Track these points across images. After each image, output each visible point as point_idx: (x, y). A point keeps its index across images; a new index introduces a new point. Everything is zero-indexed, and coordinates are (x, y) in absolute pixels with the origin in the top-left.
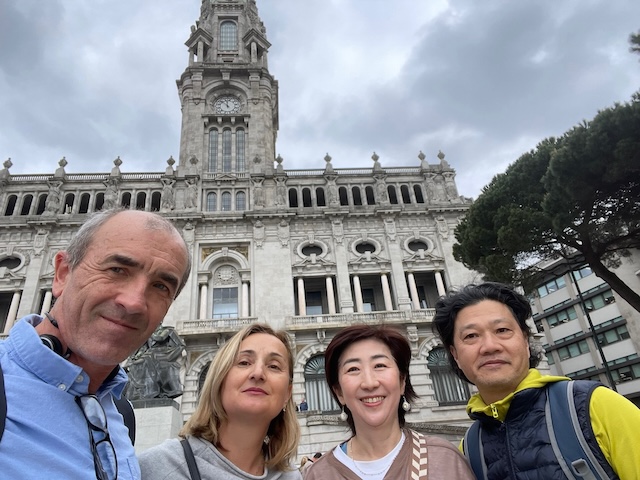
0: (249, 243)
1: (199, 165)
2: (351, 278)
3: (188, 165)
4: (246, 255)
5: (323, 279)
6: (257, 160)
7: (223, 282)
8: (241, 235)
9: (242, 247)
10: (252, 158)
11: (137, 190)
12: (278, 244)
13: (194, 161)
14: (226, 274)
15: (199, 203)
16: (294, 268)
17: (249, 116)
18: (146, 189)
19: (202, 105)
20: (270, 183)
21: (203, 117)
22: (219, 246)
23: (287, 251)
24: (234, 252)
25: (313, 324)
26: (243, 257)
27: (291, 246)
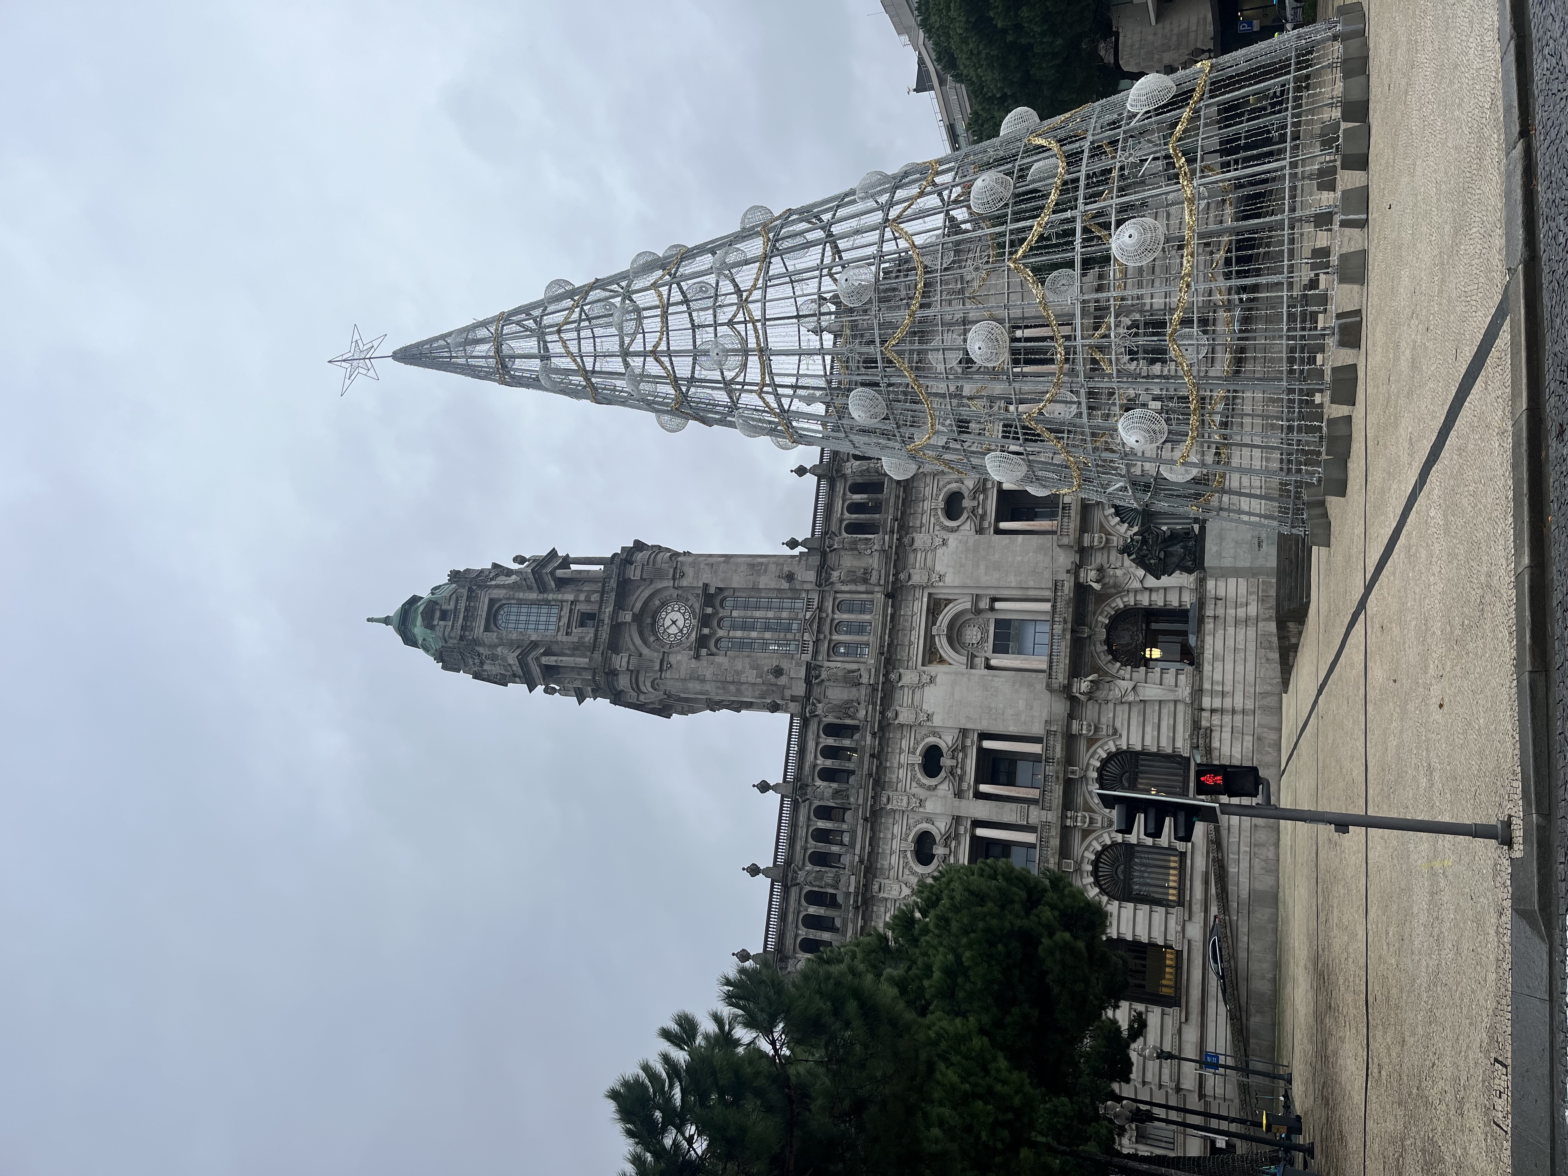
0: (930, 595)
1: (785, 664)
3: (783, 681)
4: (948, 601)
6: (790, 577)
7: (983, 640)
8: (917, 605)
9: (935, 607)
10: (785, 585)
11: (816, 757)
12: (939, 552)
13: (778, 672)
14: (972, 635)
15: (854, 666)
16: (980, 531)
17: (706, 586)
18: (817, 744)
19: (673, 659)
20: (832, 559)
21: (697, 657)
22: (930, 639)
23: (953, 539)
24: (941, 618)
25: (1073, 507)
26: (951, 605)
27: (945, 535)
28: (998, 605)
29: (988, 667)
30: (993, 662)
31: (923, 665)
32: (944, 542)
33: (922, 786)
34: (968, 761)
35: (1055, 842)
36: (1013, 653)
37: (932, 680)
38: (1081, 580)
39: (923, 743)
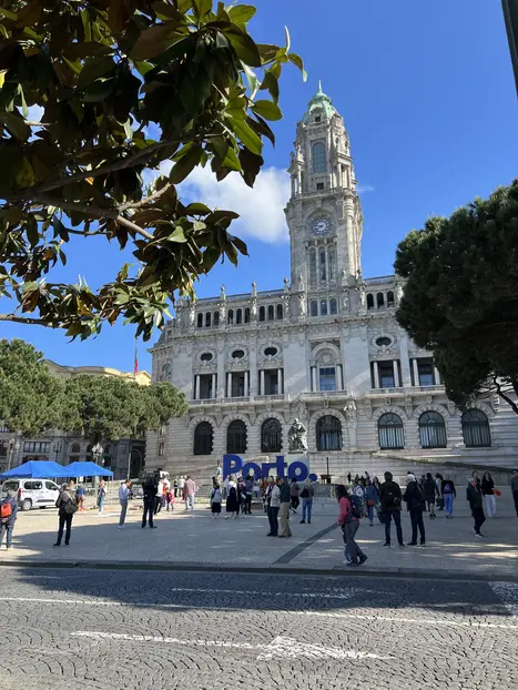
0: (340, 339)
2: (411, 361)
4: (339, 346)
5: (391, 362)
7: (325, 364)
8: (335, 333)
9: (336, 342)
11: (268, 304)
12: (359, 339)
14: (326, 359)
17: (336, 237)
18: (273, 303)
19: (303, 231)
21: (304, 242)
23: (366, 344)
24: (331, 344)
25: (383, 395)
26: (337, 348)
27: (368, 340)
28: (339, 367)
29: (312, 368)
30: (314, 369)
31: (309, 341)
32: (364, 340)
33: (260, 349)
34: (272, 365)
35: (242, 404)
36: (320, 377)
37: (302, 345)
38: (347, 402)
39: (276, 346)
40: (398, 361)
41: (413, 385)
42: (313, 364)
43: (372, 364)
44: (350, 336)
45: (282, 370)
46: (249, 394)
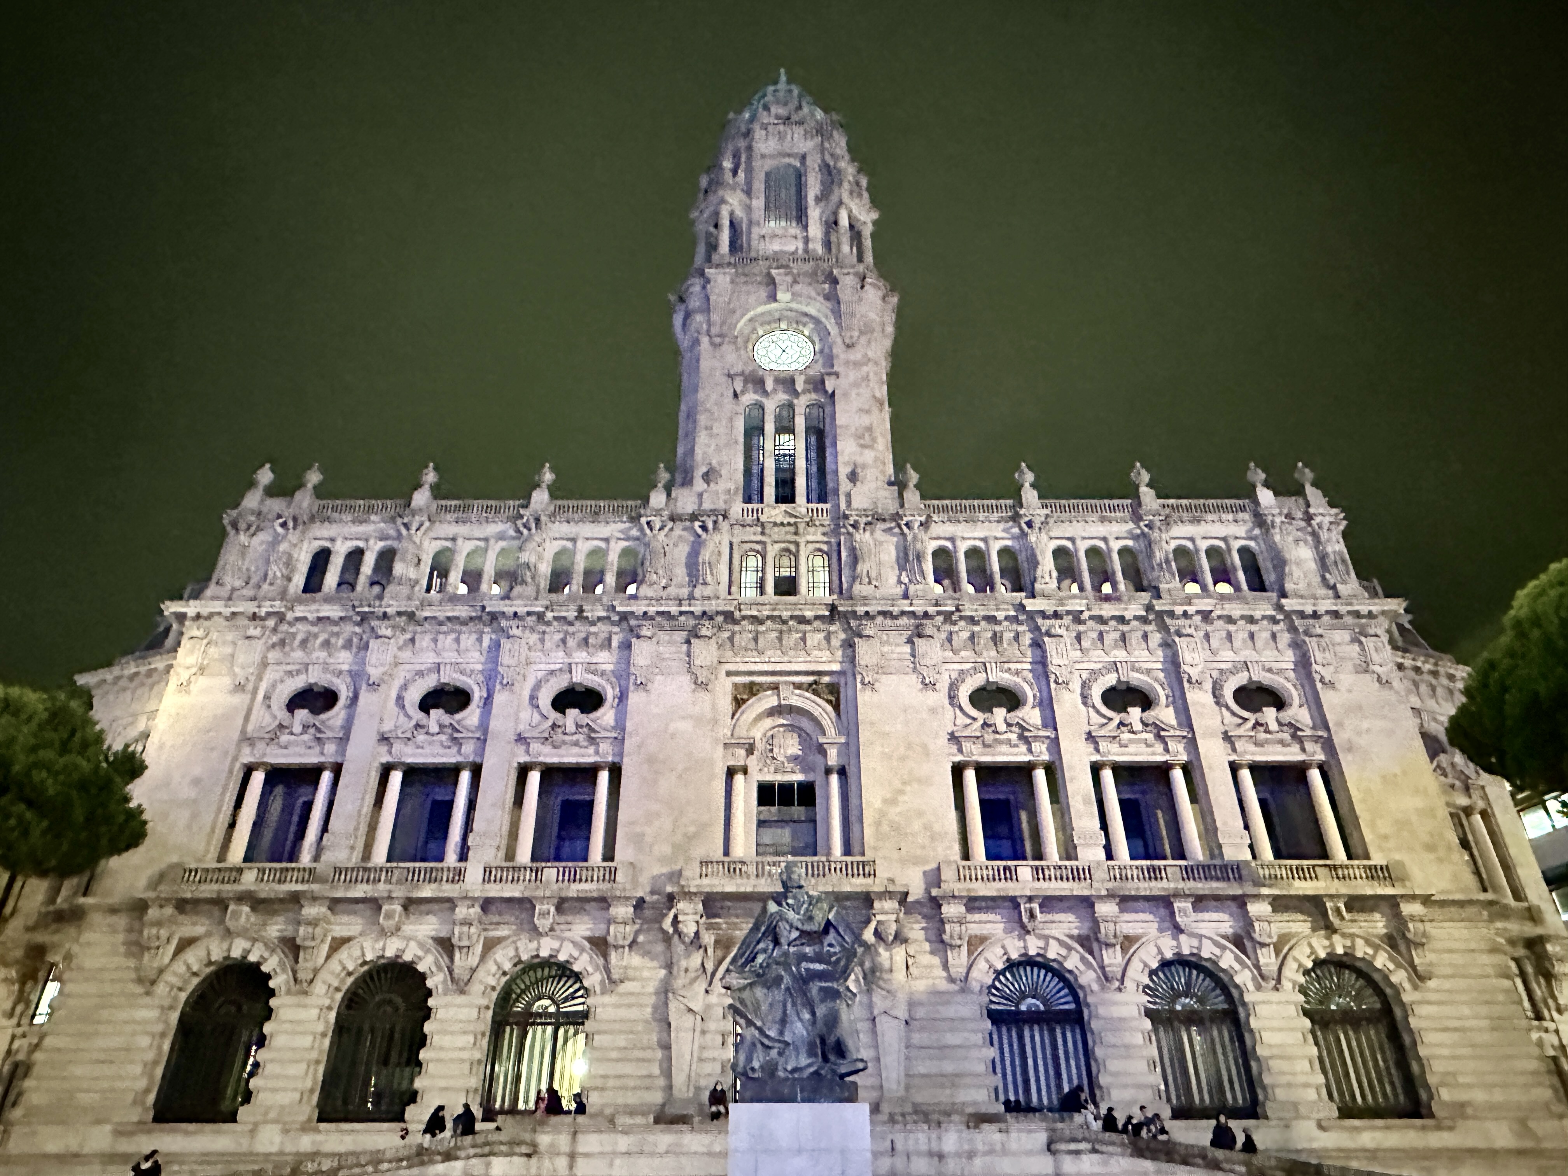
0: (843, 675)
1: (723, 485)
2: (1095, 771)
3: (699, 486)
4: (837, 705)
5: (1026, 770)
6: (857, 477)
7: (779, 766)
8: (823, 655)
9: (826, 684)
11: (587, 540)
12: (913, 679)
13: (712, 477)
14: (786, 747)
15: (723, 577)
16: (954, 741)
17: (837, 376)
18: (607, 540)
19: (729, 349)
20: (888, 532)
21: (731, 376)
22: (772, 679)
23: (935, 698)
24: (807, 694)
25: (1010, 884)
26: (829, 708)
27: (943, 685)
28: (834, 779)
29: (731, 773)
30: (739, 778)
31: (729, 674)
32: (928, 685)
33: (537, 687)
34: (576, 750)
35: (427, 891)
36: (759, 813)
37: (701, 685)
38: (877, 905)
39: (604, 683)
40: (1053, 771)
41: (1110, 856)
42: (739, 757)
43: (958, 771)
44: (881, 669)
45: (616, 771)
46: (463, 856)
